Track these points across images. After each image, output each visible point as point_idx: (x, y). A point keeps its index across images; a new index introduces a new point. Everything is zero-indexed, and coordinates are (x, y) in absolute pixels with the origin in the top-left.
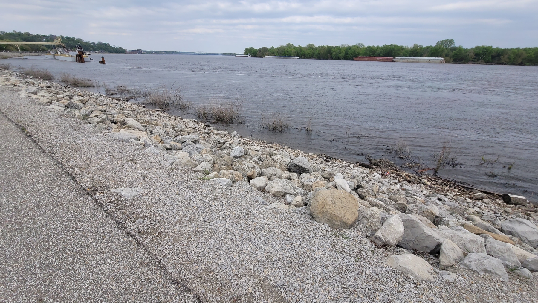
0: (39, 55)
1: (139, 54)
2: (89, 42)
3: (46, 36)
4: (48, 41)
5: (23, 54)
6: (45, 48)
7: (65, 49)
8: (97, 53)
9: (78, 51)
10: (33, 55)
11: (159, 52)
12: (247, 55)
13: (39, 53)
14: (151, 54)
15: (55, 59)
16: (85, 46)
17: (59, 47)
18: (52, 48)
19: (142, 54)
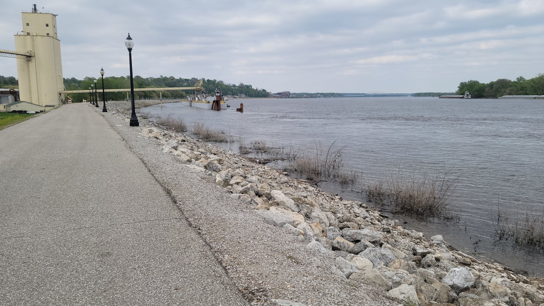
0: (176, 102)
1: (285, 98)
2: (230, 84)
3: (188, 80)
4: (189, 86)
5: (163, 101)
6: (184, 93)
7: (204, 94)
8: (236, 98)
9: (217, 96)
10: (171, 102)
11: (312, 94)
12: (463, 94)
13: (177, 100)
14: (302, 98)
15: (191, 106)
16: (224, 89)
17: (199, 91)
18: (191, 94)
19: (289, 97)
